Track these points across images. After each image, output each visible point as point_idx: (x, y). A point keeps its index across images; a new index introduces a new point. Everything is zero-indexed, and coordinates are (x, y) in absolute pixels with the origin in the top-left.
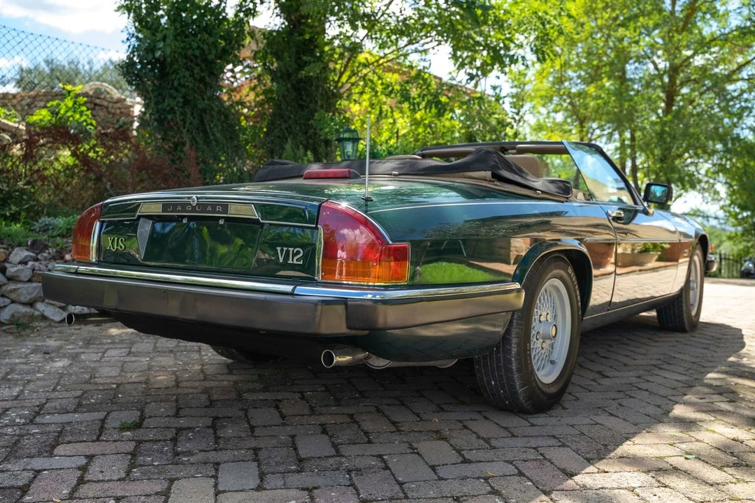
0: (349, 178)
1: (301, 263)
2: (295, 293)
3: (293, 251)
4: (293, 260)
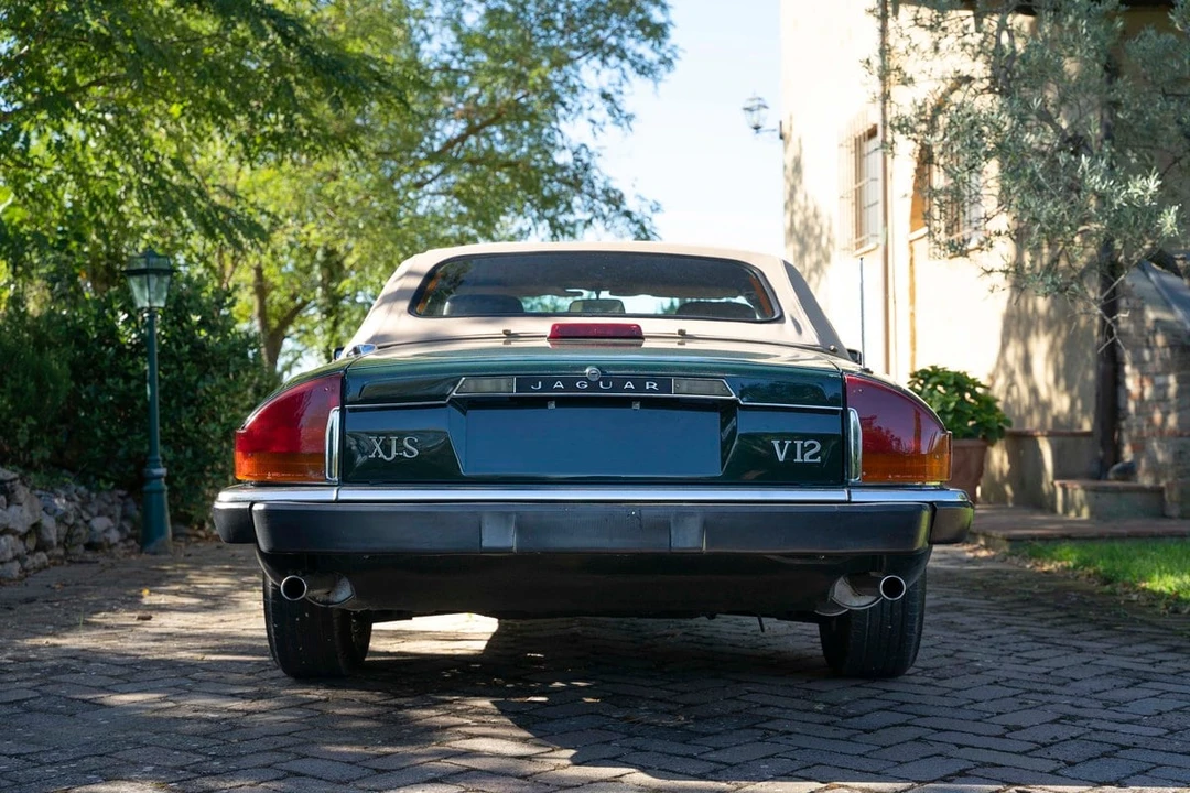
0: (641, 338)
1: (818, 460)
2: (853, 500)
3: (803, 445)
4: (803, 458)
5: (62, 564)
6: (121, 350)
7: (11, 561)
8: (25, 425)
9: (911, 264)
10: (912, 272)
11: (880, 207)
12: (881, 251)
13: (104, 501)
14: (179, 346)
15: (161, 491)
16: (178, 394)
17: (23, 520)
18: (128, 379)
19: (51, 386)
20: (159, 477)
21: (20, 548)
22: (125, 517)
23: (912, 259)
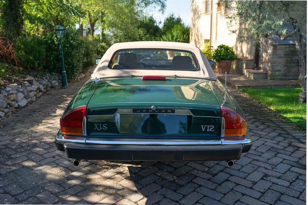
2: (222, 144)
3: (209, 127)
4: (209, 130)
5: (45, 95)
6: (55, 45)
7: (33, 97)
8: (37, 63)
9: (217, 18)
10: (217, 20)
11: (211, 5)
12: (210, 15)
13: (54, 77)
14: (67, 44)
15: (65, 76)
16: (68, 55)
17: (35, 88)
18: (57, 51)
19: (42, 54)
20: (65, 73)
21: (35, 93)
22: (59, 79)
23: (217, 17)
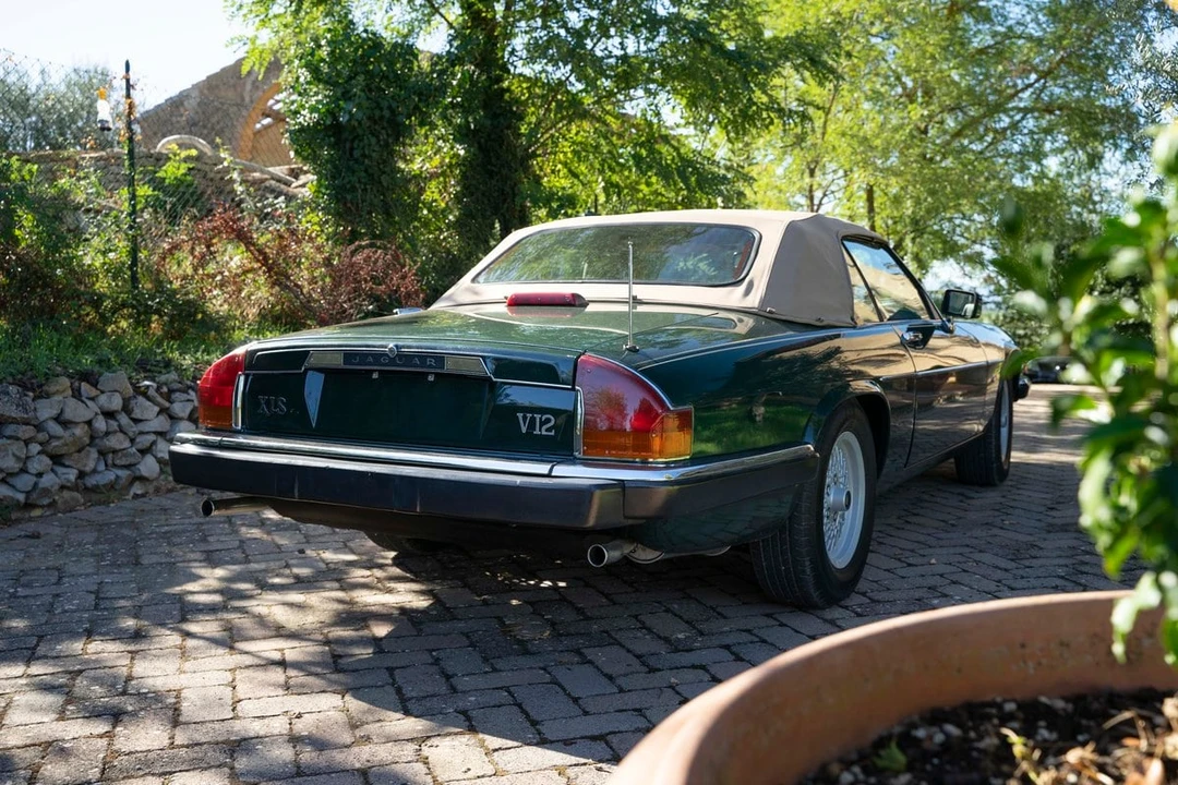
0: (573, 305)
1: (553, 433)
2: (553, 474)
3: (541, 419)
4: (541, 431)
